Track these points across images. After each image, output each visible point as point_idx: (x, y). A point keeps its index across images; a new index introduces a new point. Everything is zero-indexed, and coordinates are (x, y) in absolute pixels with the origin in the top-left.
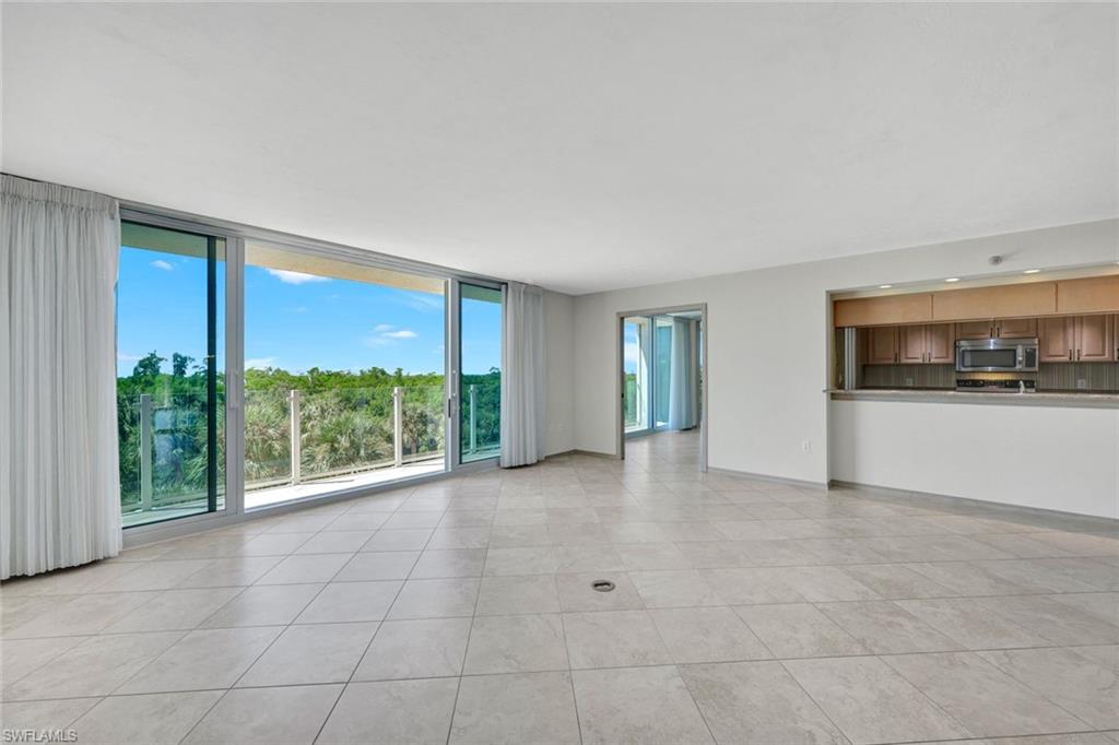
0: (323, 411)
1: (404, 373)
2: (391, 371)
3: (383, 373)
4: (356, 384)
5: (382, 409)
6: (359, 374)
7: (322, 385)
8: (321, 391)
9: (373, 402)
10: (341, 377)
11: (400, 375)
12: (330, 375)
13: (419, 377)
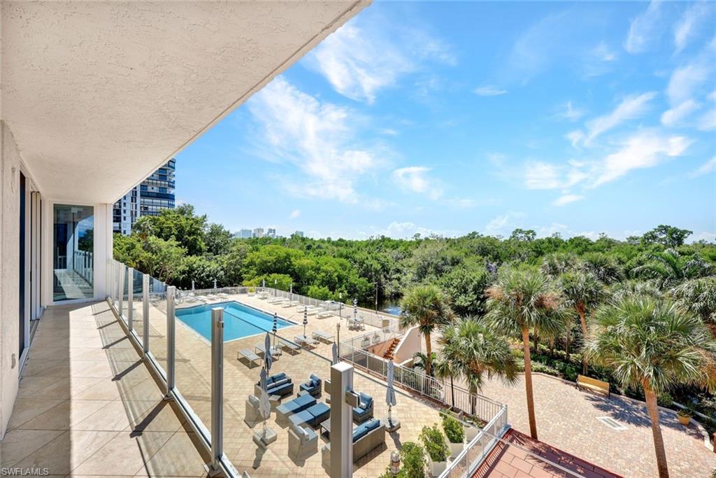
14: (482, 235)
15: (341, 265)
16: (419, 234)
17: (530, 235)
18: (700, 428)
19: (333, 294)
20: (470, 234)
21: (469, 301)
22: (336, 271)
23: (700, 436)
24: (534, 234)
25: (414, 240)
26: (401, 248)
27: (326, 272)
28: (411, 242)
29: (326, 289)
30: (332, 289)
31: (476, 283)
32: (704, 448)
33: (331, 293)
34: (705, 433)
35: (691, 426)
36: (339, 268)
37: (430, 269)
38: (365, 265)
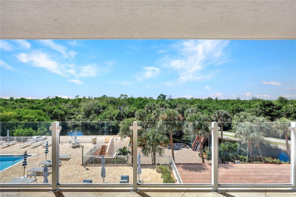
0: (192, 111)
1: (218, 99)
2: (214, 99)
3: (212, 99)
4: (203, 102)
5: (211, 110)
6: (204, 99)
7: (194, 102)
8: (193, 104)
9: (208, 108)
10: (199, 100)
11: (217, 100)
12: (196, 99)
13: (224, 100)
14: (108, 96)
15: (38, 113)
16: (78, 96)
17: (126, 96)
18: (187, 146)
19: (36, 132)
20: (103, 96)
21: (115, 123)
22: (36, 117)
23: (188, 148)
24: (127, 96)
25: (76, 98)
26: (70, 103)
27: (29, 119)
28: (75, 99)
29: (31, 129)
30: (35, 128)
31: (116, 115)
32: (190, 150)
33: (35, 131)
34: (189, 147)
35: (186, 146)
36: (37, 116)
37: (92, 112)
38: (53, 113)
